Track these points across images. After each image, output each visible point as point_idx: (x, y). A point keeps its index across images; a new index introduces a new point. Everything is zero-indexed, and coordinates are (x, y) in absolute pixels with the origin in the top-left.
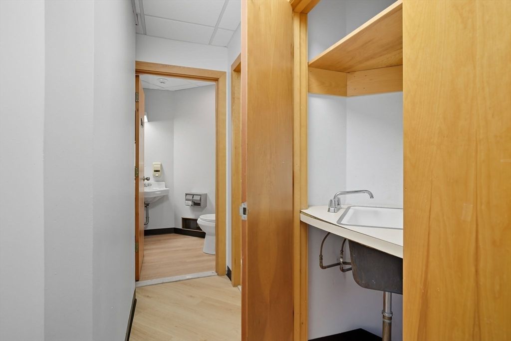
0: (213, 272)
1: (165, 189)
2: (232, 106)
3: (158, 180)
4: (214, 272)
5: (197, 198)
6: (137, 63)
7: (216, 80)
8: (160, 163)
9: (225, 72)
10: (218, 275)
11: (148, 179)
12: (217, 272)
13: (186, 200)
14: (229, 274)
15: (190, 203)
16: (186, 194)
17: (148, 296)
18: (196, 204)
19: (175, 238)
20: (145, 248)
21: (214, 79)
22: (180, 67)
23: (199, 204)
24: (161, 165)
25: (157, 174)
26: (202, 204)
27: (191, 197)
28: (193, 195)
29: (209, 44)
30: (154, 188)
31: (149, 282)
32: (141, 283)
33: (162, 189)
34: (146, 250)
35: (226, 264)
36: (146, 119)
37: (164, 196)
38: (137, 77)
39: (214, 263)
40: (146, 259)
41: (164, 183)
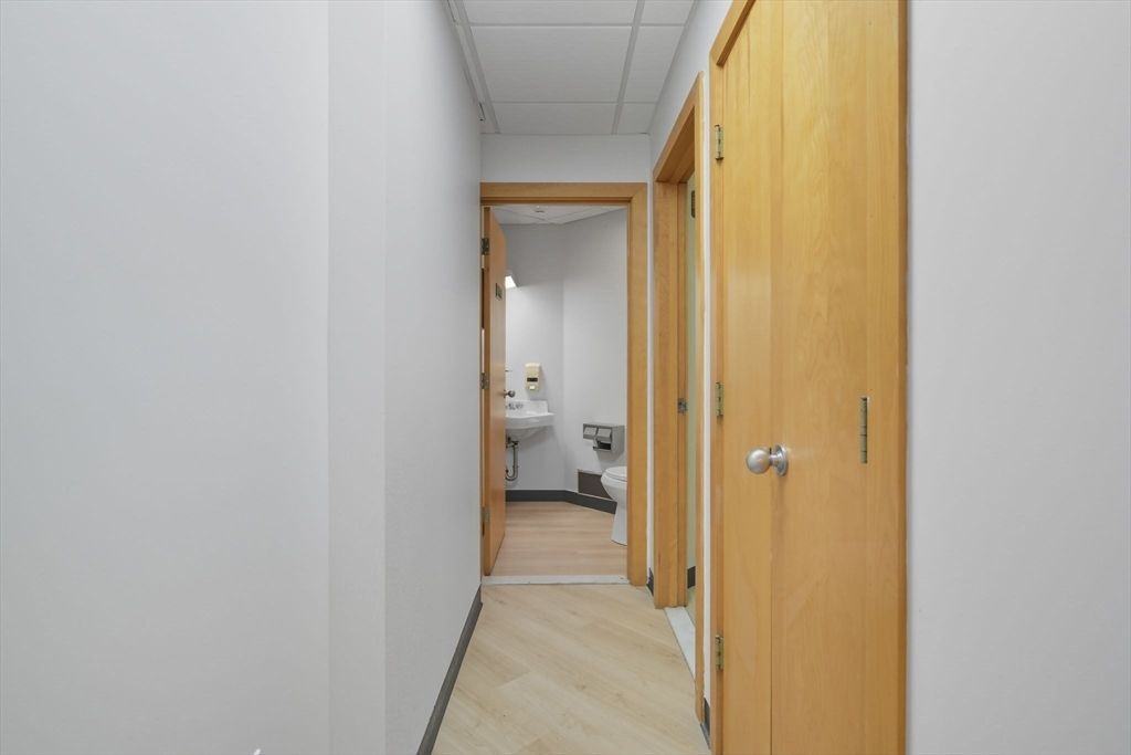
0: (621, 578)
1: (547, 414)
2: (655, 250)
3: (535, 397)
4: (625, 577)
5: (604, 434)
6: (484, 186)
7: (628, 201)
8: (538, 365)
9: (646, 184)
10: (631, 583)
11: (511, 395)
12: (629, 578)
13: (585, 437)
14: (650, 585)
15: (592, 443)
16: (585, 426)
17: (501, 602)
18: (604, 446)
19: (566, 511)
20: (508, 522)
21: (622, 198)
22: (558, 184)
23: (608, 447)
24: (540, 368)
25: (533, 386)
26: (613, 447)
27: (592, 432)
28: (598, 427)
29: (612, 134)
30: (528, 412)
31: (505, 580)
32: (494, 580)
33: (542, 415)
34: (509, 525)
35: (646, 566)
36: (509, 282)
37: (545, 428)
38: (487, 210)
39: (624, 562)
40: (509, 540)
41: (544, 402)
